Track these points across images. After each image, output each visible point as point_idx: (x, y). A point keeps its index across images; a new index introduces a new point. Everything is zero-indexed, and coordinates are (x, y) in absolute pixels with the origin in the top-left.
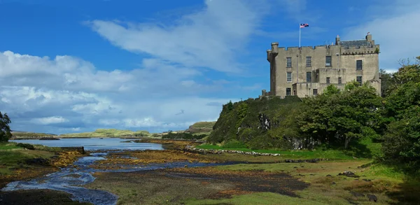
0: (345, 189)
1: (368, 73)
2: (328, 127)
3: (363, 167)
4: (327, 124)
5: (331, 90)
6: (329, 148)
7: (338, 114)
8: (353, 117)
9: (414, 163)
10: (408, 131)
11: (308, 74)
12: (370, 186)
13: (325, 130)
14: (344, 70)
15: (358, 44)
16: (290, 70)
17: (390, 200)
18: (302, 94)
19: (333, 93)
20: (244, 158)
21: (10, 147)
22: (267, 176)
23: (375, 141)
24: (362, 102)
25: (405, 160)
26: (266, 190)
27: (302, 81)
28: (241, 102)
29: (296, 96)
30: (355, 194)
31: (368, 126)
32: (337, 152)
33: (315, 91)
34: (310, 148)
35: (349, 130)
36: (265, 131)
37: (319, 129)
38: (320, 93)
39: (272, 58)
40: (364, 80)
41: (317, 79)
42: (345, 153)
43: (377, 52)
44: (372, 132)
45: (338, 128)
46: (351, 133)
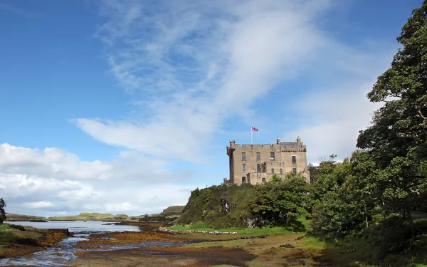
0: (283, 258)
1: (300, 166)
2: (274, 208)
3: (298, 239)
4: (272, 206)
5: (276, 179)
6: (275, 225)
7: (281, 198)
8: (291, 200)
9: (332, 233)
10: (326, 211)
11: (258, 165)
12: (301, 254)
13: (271, 211)
14: (283, 163)
15: (292, 144)
16: (244, 162)
17: (314, 263)
18: (254, 182)
19: (277, 181)
20: (208, 237)
21: (4, 228)
22: (224, 251)
23: (307, 218)
24: (297, 188)
25: (326, 232)
26: (222, 263)
27: (254, 171)
28: (206, 189)
29: (249, 184)
30: (290, 261)
31: (302, 207)
32: (280, 228)
33: (264, 179)
34: (260, 226)
35: (289, 210)
36: (226, 213)
37: (266, 211)
38: (267, 181)
39: (231, 152)
40: (298, 171)
41: (264, 171)
42: (287, 229)
43: (305, 151)
44: (305, 211)
45: (281, 209)
46: (290, 213)
